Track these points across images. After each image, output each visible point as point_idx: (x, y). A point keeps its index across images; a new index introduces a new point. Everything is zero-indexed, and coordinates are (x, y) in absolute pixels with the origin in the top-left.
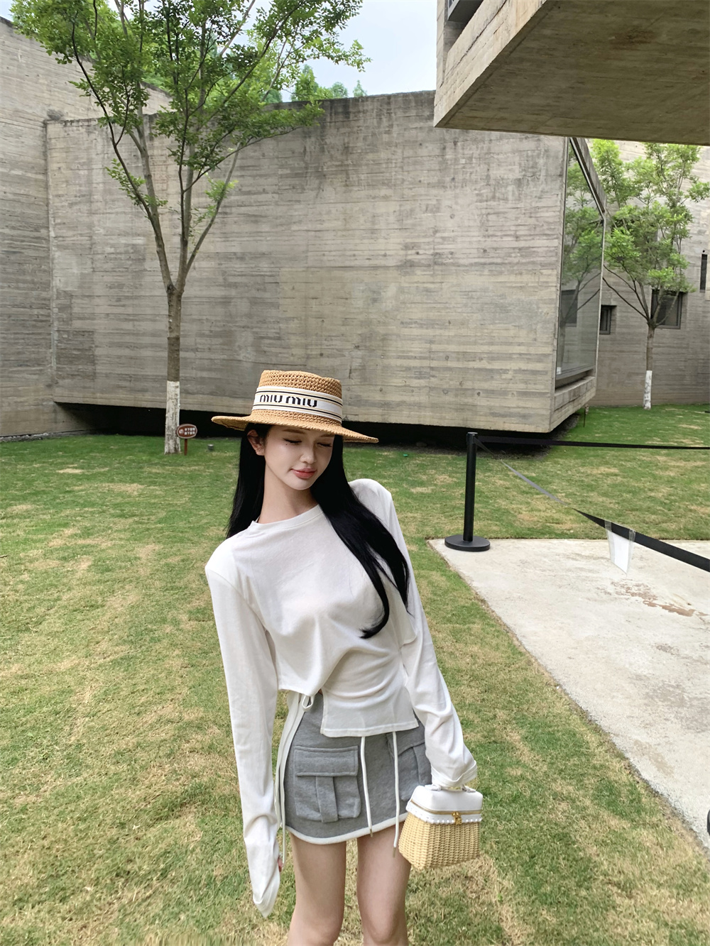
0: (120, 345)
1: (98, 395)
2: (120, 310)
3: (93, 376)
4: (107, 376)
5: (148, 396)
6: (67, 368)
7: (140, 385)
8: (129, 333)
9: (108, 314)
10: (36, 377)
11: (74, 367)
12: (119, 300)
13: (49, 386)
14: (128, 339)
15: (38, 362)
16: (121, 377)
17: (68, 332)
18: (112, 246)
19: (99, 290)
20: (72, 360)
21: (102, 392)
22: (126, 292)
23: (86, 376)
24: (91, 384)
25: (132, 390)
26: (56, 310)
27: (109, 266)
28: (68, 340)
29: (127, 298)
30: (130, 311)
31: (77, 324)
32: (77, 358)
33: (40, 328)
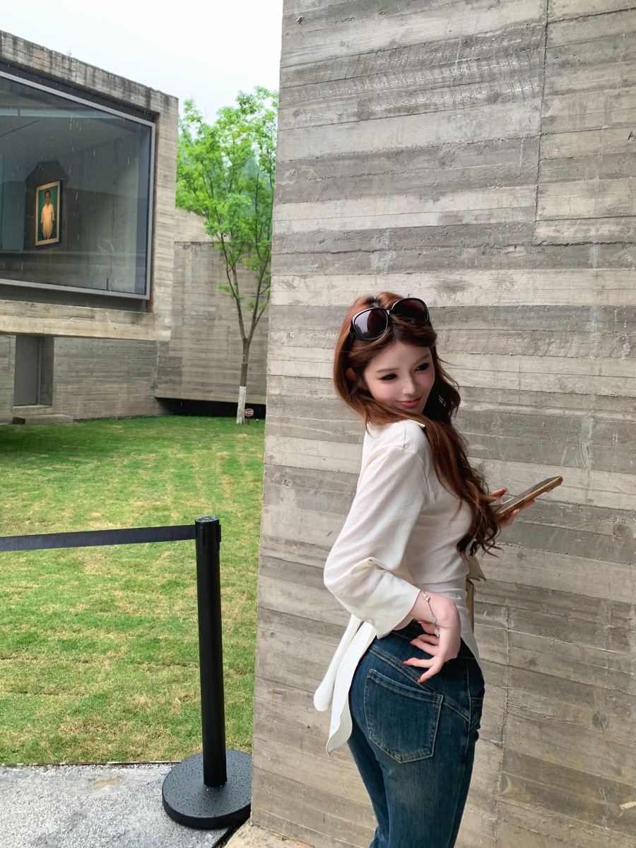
0: (197, 366)
1: (182, 394)
2: (199, 347)
3: (180, 383)
4: (189, 383)
5: (212, 394)
6: (164, 378)
7: (208, 388)
8: (203, 359)
9: (191, 349)
10: (146, 383)
11: (168, 378)
12: (198, 341)
13: (152, 388)
14: (202, 363)
15: (148, 374)
16: (197, 384)
17: (165, 358)
18: (196, 311)
19: (186, 335)
20: (166, 373)
21: (185, 392)
22: (203, 336)
23: (175, 383)
24: (178, 387)
25: (203, 391)
26: (158, 345)
27: (193, 322)
28: (165, 362)
29: (203, 340)
30: (204, 347)
31: (171, 353)
32: (171, 372)
33: (150, 355)
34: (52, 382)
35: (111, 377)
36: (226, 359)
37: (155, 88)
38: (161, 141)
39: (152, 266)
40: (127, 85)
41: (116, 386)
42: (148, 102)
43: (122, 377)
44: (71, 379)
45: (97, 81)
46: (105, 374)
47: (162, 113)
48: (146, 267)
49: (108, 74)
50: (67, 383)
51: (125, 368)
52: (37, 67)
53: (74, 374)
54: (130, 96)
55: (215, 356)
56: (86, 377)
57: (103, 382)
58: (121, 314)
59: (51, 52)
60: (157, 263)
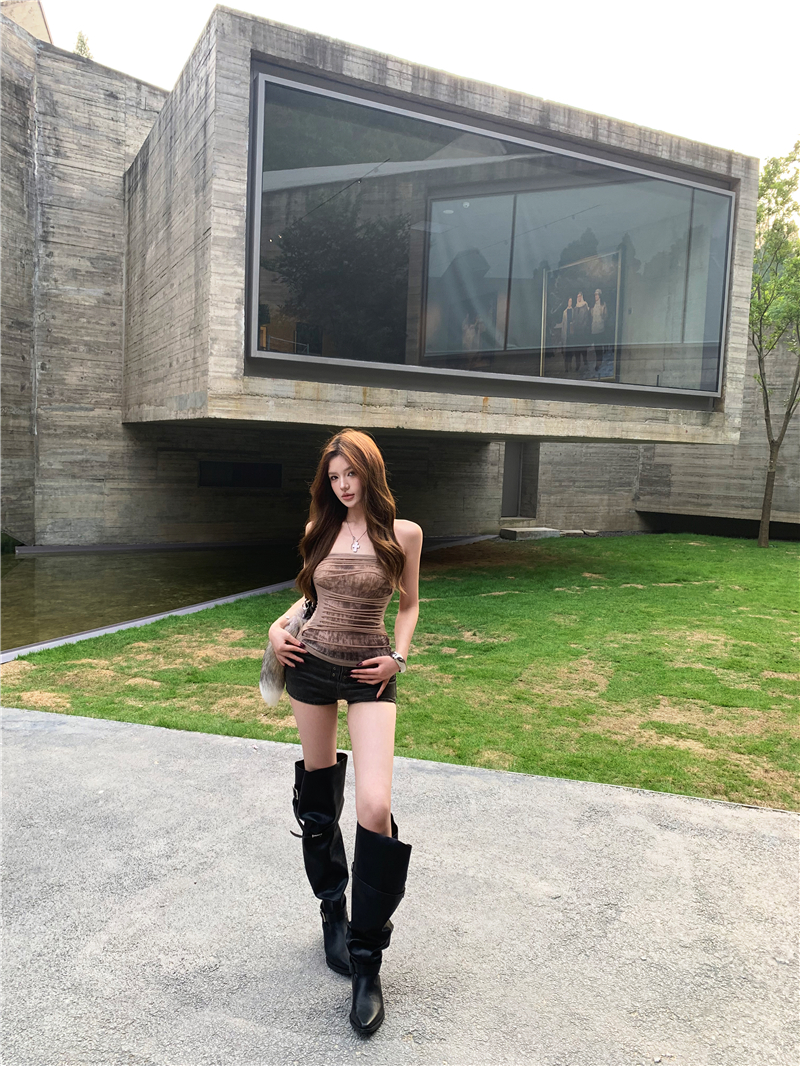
0: (692, 475)
1: (671, 507)
2: (695, 451)
3: (668, 494)
4: (679, 494)
5: (711, 509)
6: (648, 489)
7: (704, 501)
8: (700, 466)
9: (684, 454)
10: (627, 494)
11: (653, 488)
13: (633, 500)
14: (701, 471)
15: (629, 484)
16: (691, 495)
17: (650, 465)
20: (651, 483)
21: (674, 505)
23: (661, 494)
24: (667, 500)
25: (698, 505)
26: (642, 450)
28: (650, 470)
30: (702, 451)
31: (658, 460)
32: (657, 482)
33: (632, 462)
34: (536, 493)
35: (592, 487)
36: (731, 467)
37: (736, 151)
38: (741, 212)
39: (725, 358)
40: (710, 153)
41: (598, 497)
42: (729, 169)
43: (604, 487)
44: (554, 489)
45: (681, 152)
46: (587, 484)
47: (742, 179)
48: (719, 358)
49: (692, 142)
50: (550, 494)
51: (607, 477)
52: (628, 147)
53: (557, 484)
54: (712, 164)
55: (716, 462)
56: (569, 486)
57: (584, 492)
58: (694, 415)
59: (640, 129)
60: (731, 354)
